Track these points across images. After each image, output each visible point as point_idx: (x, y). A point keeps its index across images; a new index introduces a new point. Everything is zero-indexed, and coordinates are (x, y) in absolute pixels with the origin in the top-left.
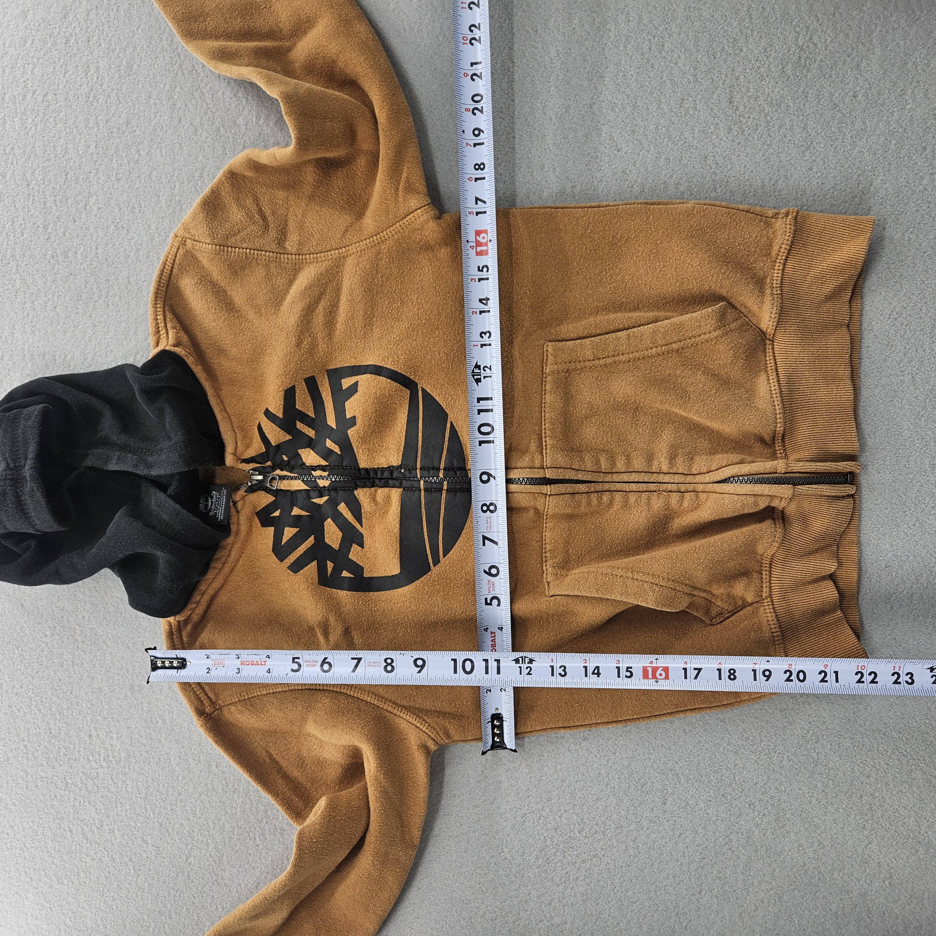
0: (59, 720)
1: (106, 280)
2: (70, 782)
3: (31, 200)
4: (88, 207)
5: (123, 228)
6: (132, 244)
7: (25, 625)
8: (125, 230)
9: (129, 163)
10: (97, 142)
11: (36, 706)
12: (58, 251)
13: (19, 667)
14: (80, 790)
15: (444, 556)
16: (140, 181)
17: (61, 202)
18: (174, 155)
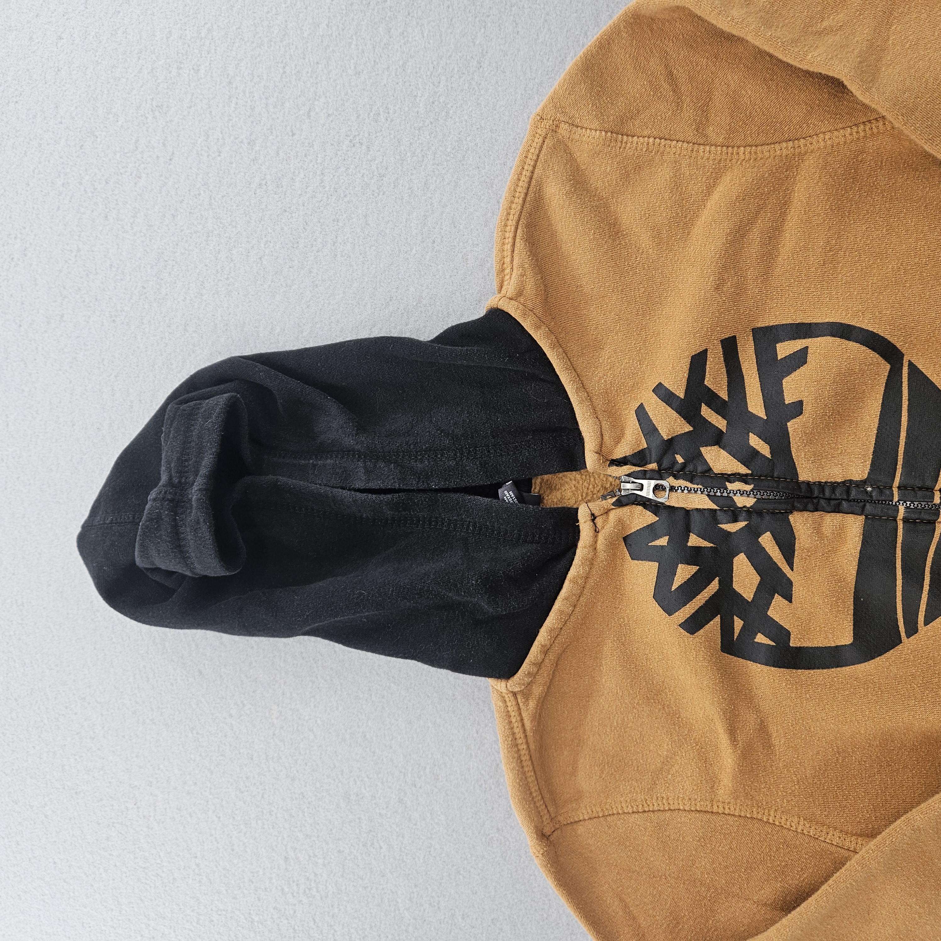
0: (245, 834)
1: (334, 221)
2: (256, 919)
3: (233, 105)
4: (312, 114)
5: (361, 144)
6: (374, 167)
7: (203, 700)
8: (364, 147)
9: (374, 48)
10: (329, 18)
11: (214, 812)
12: (268, 177)
13: (192, 757)
14: (270, 931)
15: (926, 623)
16: (389, 75)
17: (275, 107)
18: (441, 36)
